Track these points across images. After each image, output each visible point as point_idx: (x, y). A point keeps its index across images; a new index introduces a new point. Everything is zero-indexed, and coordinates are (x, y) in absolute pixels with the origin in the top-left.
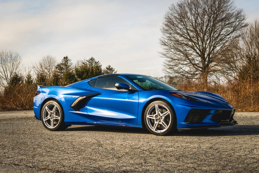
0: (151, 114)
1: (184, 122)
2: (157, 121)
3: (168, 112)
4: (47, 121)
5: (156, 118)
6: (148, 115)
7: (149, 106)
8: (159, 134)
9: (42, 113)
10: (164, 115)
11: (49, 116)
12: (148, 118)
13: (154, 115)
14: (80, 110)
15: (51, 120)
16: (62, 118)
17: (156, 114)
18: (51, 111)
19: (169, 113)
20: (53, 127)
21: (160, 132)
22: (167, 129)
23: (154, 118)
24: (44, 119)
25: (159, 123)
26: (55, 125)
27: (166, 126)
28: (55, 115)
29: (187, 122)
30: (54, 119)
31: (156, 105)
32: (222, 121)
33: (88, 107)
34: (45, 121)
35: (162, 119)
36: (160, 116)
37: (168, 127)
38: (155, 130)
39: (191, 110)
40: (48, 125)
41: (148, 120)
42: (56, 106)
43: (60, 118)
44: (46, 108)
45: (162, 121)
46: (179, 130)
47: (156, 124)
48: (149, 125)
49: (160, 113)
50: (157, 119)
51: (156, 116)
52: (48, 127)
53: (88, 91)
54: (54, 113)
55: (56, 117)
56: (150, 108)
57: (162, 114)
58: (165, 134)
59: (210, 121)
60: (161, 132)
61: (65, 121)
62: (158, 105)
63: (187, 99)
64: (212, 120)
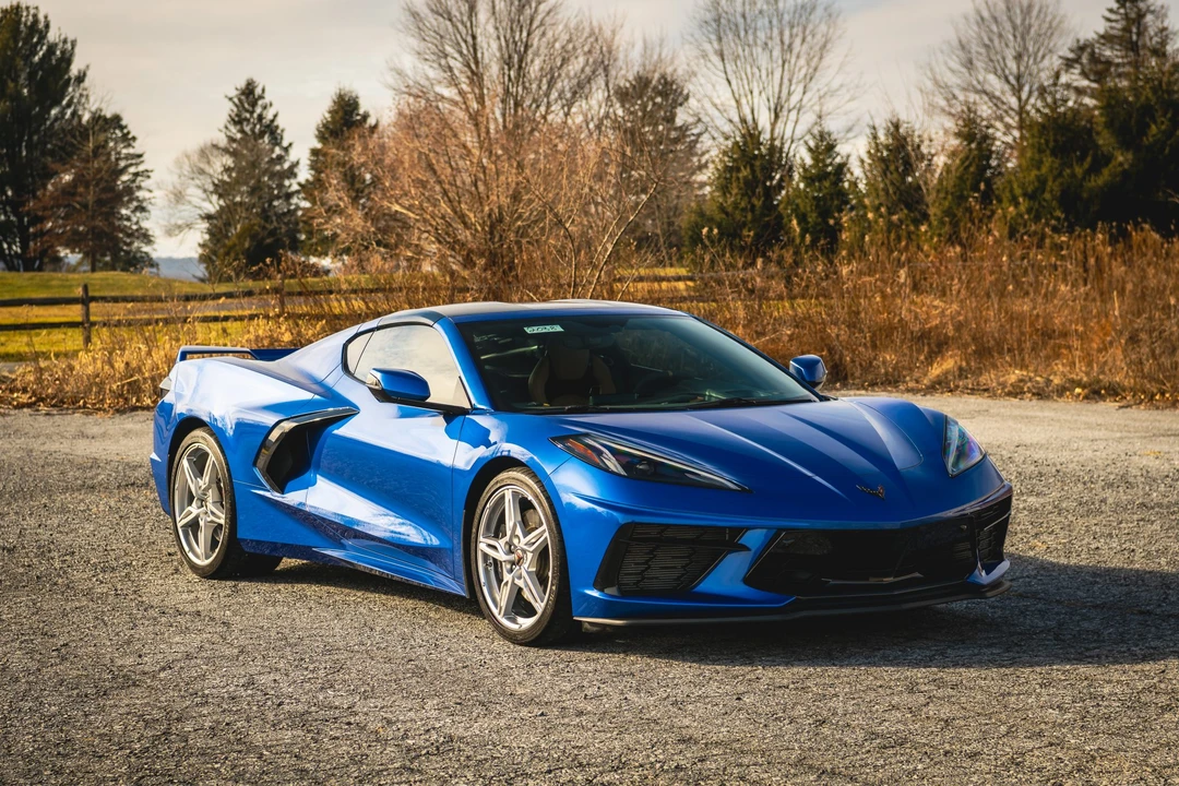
1: (596, 586)
2: (510, 571)
3: (543, 531)
4: (188, 525)
5: (511, 557)
6: (482, 540)
7: (485, 497)
8: (515, 635)
9: (172, 487)
10: (534, 543)
11: (194, 504)
12: (484, 554)
14: (290, 484)
15: (202, 523)
16: (231, 519)
17: (508, 538)
18: (199, 481)
19: (546, 538)
20: (207, 558)
22: (540, 614)
23: (501, 556)
24: (178, 519)
25: (517, 581)
26: (214, 543)
27: (536, 600)
28: (213, 502)
29: (609, 591)
30: (209, 519)
31: (506, 492)
34: (183, 528)
35: (526, 566)
36: (519, 545)
37: (543, 606)
38: (506, 615)
39: (626, 527)
40: (191, 549)
41: (484, 563)
42: (212, 458)
43: (224, 516)
44: (185, 463)
45: (524, 572)
46: (589, 627)
47: (507, 583)
48: (485, 589)
49: (518, 530)
51: (508, 545)
52: (190, 555)
53: (316, 397)
54: (209, 492)
55: (213, 513)
56: (488, 506)
57: (525, 537)
58: (533, 639)
59: (741, 589)
60: (524, 627)
61: (240, 533)
62: (515, 494)
63: (623, 473)
64: (748, 581)
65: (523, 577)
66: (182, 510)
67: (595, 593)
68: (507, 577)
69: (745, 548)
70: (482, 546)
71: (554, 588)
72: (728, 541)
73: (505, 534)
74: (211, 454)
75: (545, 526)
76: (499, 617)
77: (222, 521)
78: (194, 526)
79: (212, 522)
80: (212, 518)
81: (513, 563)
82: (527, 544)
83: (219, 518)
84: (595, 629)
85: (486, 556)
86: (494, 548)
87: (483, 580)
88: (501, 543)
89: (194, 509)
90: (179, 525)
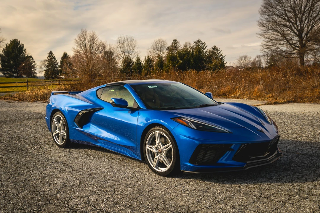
0: (151, 145)
1: (190, 162)
2: (157, 155)
3: (170, 145)
4: (56, 135)
5: (157, 151)
6: (147, 145)
7: (148, 134)
8: (160, 174)
9: (51, 125)
10: (166, 148)
11: (57, 130)
14: (84, 126)
15: (60, 134)
17: (157, 146)
18: (59, 124)
19: (171, 147)
20: (61, 143)
21: (160, 171)
22: (169, 168)
23: (154, 150)
24: (53, 133)
25: (160, 158)
26: (63, 139)
27: (167, 164)
28: (62, 130)
30: (61, 134)
31: (156, 133)
32: (252, 158)
33: (91, 124)
35: (163, 154)
36: (160, 148)
37: (170, 166)
38: (156, 167)
39: (199, 145)
40: (57, 140)
42: (62, 119)
44: (55, 120)
46: (185, 173)
47: (156, 158)
48: (148, 159)
49: (160, 144)
51: (156, 148)
52: (57, 142)
53: (91, 104)
54: (61, 127)
56: (149, 136)
57: (163, 146)
58: (166, 175)
60: (162, 171)
62: (159, 134)
63: (196, 128)
64: (234, 159)
65: (162, 157)
66: (54, 131)
68: (156, 157)
69: (232, 150)
70: (147, 147)
71: (174, 161)
73: (156, 144)
75: (170, 143)
76: (154, 167)
77: (65, 134)
78: (58, 135)
79: (62, 134)
80: (62, 133)
81: (158, 153)
82: (164, 148)
83: (64, 134)
85: (148, 150)
86: (151, 148)
87: (148, 157)
88: (154, 147)
89: (57, 131)
90: (54, 134)
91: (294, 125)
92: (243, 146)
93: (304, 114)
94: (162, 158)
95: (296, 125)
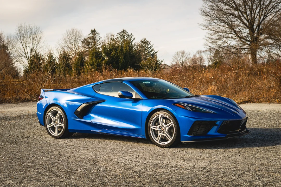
0: (155, 125)
1: (188, 134)
2: (160, 132)
3: (172, 124)
4: (51, 127)
5: (160, 129)
6: (151, 126)
7: (152, 117)
8: (163, 146)
9: (45, 119)
10: (168, 126)
11: (53, 122)
12: (152, 129)
13: (158, 126)
14: (84, 117)
15: (55, 127)
16: (66, 125)
17: (160, 125)
18: (55, 118)
19: (173, 125)
20: (57, 134)
21: (163, 144)
22: (171, 141)
23: (158, 129)
24: (47, 126)
25: (163, 134)
26: (59, 132)
27: (169, 138)
28: (59, 122)
29: (191, 135)
30: (58, 126)
31: (159, 116)
32: (230, 131)
33: (92, 115)
34: (49, 128)
35: (166, 131)
36: (163, 127)
37: (172, 139)
38: (159, 142)
39: (195, 122)
40: (52, 132)
41: (152, 131)
42: (59, 112)
43: (64, 125)
44: (50, 114)
45: (165, 132)
47: (160, 135)
48: (152, 137)
49: (163, 124)
50: (161, 131)
51: (160, 127)
52: (52, 134)
53: (92, 98)
54: (58, 120)
55: (59, 124)
56: (153, 119)
57: (165, 125)
58: (169, 146)
59: (217, 134)
60: (165, 144)
61: (69, 128)
62: (162, 116)
63: (191, 110)
64: (218, 132)
67: (187, 136)
69: (217, 125)
70: (152, 127)
71: (175, 135)
72: (213, 124)
73: (159, 124)
74: (59, 111)
75: (172, 122)
76: (157, 142)
78: (53, 128)
80: (59, 125)
82: (166, 127)
84: (185, 143)
86: (155, 128)
87: (152, 135)
89: (53, 124)
91: (254, 119)
92: (224, 122)
93: (261, 111)
94: (165, 134)
95: (256, 119)
